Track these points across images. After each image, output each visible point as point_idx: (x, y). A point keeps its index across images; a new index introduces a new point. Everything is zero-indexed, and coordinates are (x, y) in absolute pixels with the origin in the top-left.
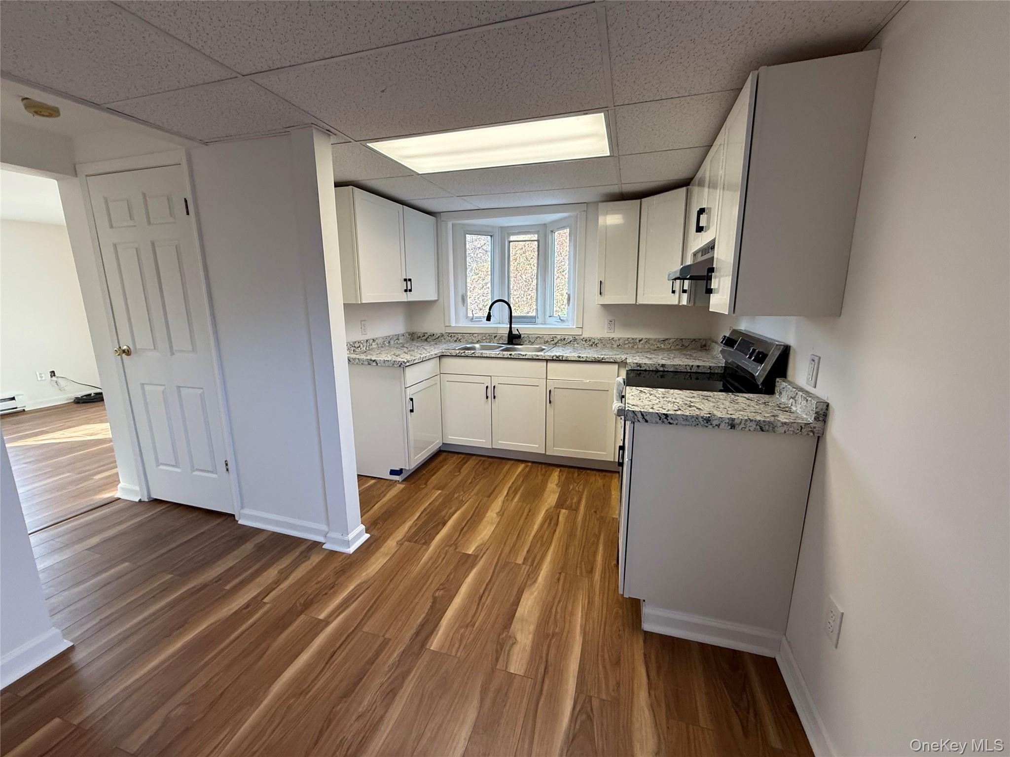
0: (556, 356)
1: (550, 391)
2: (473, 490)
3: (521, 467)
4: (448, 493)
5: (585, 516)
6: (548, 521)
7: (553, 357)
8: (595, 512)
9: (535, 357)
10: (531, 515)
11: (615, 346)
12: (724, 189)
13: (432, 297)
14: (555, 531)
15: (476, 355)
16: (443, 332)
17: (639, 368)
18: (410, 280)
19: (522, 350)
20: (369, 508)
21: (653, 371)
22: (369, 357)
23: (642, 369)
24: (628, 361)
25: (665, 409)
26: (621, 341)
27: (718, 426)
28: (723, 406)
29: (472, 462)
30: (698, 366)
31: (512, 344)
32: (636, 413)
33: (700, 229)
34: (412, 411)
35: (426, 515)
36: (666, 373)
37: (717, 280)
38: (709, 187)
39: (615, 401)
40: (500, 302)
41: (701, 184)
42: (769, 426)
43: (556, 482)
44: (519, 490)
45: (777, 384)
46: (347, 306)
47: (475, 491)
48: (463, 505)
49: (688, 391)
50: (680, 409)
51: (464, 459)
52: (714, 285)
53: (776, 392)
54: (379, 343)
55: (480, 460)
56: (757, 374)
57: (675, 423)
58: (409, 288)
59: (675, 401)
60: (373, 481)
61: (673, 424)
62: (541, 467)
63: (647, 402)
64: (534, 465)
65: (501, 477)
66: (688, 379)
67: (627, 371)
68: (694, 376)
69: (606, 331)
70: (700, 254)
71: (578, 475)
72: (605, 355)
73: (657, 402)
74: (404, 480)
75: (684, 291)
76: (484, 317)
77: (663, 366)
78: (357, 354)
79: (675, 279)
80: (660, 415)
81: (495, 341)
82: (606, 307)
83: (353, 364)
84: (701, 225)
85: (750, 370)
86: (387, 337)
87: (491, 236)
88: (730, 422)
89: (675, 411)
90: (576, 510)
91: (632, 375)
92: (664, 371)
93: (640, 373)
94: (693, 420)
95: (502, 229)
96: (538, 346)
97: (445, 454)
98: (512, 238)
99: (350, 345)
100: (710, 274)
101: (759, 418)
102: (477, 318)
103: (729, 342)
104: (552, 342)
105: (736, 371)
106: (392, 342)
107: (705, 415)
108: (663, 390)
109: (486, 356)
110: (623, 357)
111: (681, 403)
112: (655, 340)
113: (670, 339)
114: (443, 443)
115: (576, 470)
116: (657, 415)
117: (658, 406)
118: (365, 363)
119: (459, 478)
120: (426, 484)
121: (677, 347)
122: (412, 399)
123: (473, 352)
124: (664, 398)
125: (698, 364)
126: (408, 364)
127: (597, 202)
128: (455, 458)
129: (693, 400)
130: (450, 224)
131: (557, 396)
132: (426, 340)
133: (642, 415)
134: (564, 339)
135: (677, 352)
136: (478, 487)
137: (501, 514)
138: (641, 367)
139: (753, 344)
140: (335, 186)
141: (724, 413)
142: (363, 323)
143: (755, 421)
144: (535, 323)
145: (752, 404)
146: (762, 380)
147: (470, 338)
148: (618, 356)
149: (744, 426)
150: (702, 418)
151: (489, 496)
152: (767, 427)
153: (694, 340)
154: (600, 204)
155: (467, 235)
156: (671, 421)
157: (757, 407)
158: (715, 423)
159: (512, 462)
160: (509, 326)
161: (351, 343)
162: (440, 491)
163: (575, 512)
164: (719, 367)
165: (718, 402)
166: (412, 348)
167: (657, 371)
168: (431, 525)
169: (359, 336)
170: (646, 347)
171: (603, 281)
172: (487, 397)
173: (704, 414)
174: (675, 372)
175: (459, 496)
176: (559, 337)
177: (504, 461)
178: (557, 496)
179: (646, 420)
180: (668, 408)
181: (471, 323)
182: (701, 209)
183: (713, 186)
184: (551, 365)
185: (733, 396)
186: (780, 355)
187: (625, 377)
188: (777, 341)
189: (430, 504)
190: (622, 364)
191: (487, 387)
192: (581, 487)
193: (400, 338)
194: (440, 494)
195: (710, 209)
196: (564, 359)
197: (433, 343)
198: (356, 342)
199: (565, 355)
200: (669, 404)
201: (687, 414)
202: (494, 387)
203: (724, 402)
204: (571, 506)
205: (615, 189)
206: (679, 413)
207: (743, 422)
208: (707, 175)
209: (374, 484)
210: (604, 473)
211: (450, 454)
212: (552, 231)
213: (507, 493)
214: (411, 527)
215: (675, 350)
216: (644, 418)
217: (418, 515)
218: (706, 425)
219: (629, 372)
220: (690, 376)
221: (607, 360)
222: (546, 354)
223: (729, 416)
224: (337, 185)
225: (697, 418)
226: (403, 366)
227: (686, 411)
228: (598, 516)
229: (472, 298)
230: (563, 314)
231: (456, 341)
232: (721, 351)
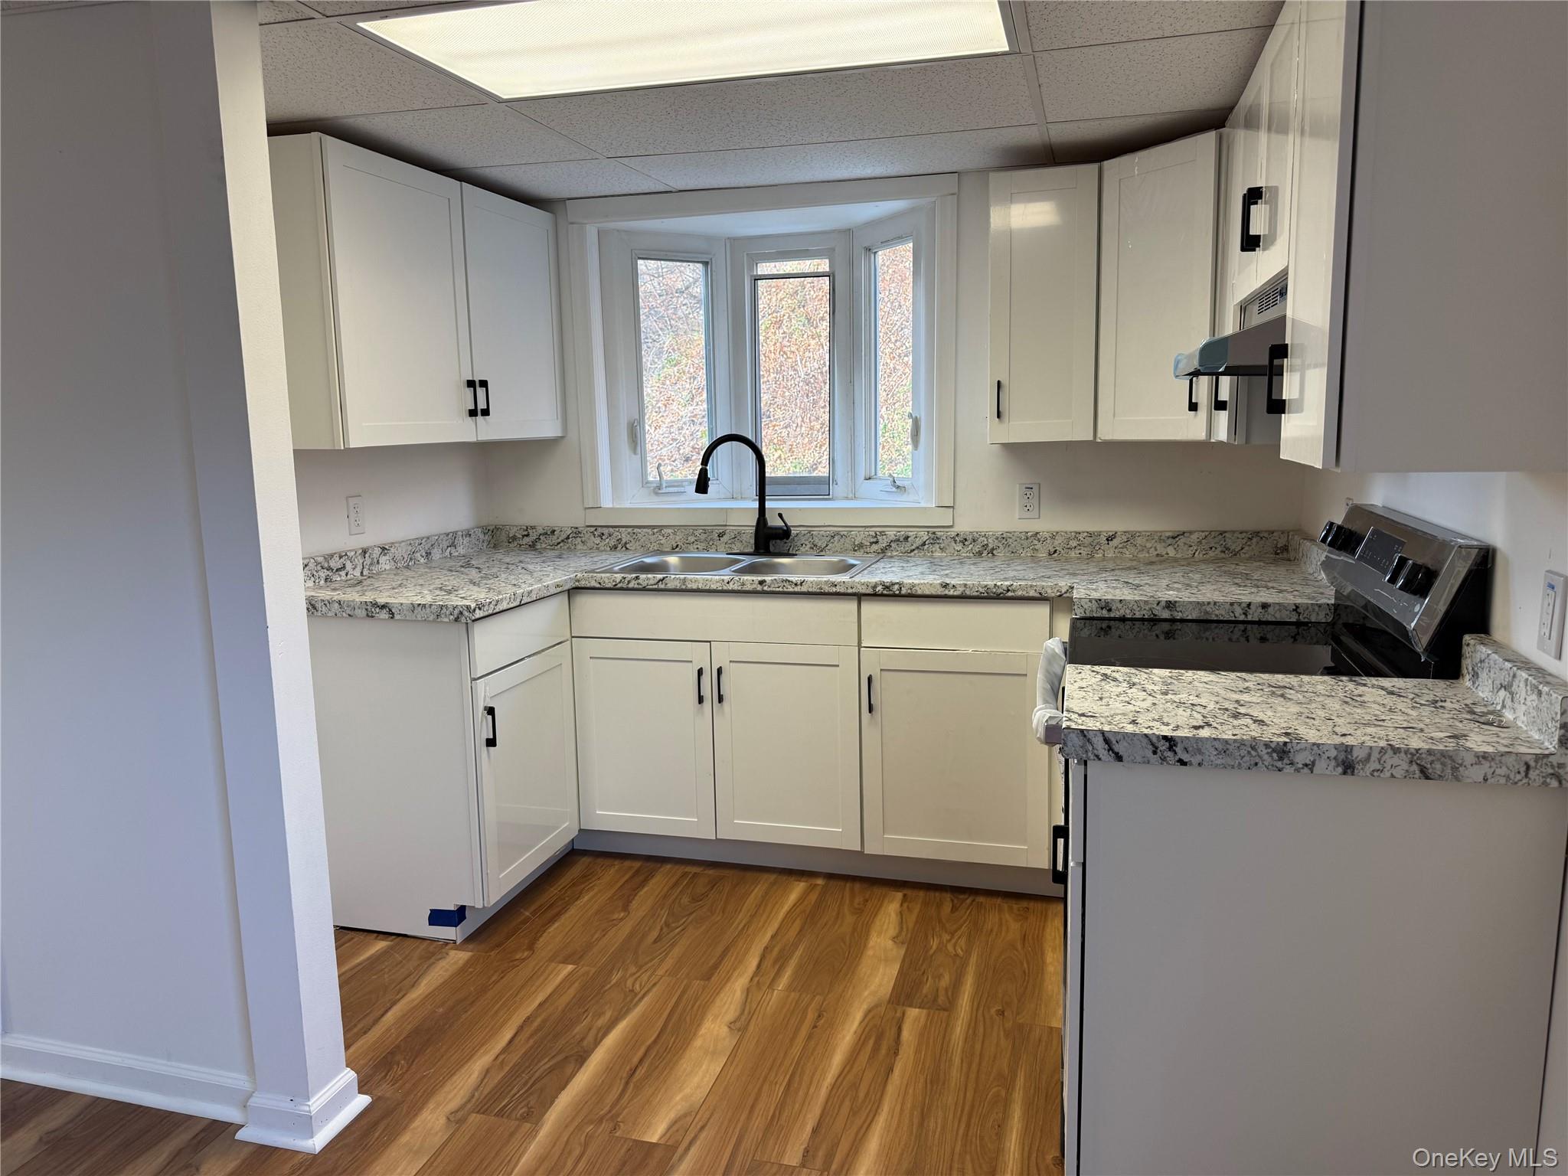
0: (883, 584)
1: (870, 679)
2: (662, 961)
3: (797, 890)
4: (593, 970)
5: (973, 1024)
6: (871, 1042)
7: (875, 587)
8: (1001, 1013)
9: (827, 589)
10: (824, 1024)
11: (1043, 554)
12: (1302, 133)
13: (548, 429)
14: (891, 1070)
15: (670, 586)
16: (580, 524)
17: (1105, 614)
18: (484, 384)
19: (793, 569)
20: (370, 1019)
21: (1142, 620)
22: (369, 597)
23: (1112, 615)
24: (1075, 595)
25: (1168, 724)
26: (1059, 540)
27: (1310, 766)
28: (1322, 713)
29: (660, 881)
30: (1265, 606)
31: (768, 553)
32: (1090, 735)
33: (1250, 243)
34: (491, 742)
35: (531, 1036)
36: (1179, 625)
37: (1296, 377)
38: (1269, 129)
39: (1040, 705)
40: (734, 443)
41: (1251, 123)
42: (1443, 764)
43: (892, 931)
44: (790, 956)
45: (1465, 650)
46: (302, 457)
47: (669, 962)
48: (636, 1005)
49: (1233, 675)
50: (1209, 725)
51: (637, 872)
52: (1290, 388)
53: (1465, 671)
54: (398, 557)
55: (685, 874)
56: (1413, 625)
57: (1196, 760)
58: (482, 405)
59: (1196, 701)
60: (381, 945)
61: (1191, 764)
62: (852, 890)
63: (1118, 705)
64: (832, 883)
65: (741, 918)
66: (1238, 640)
67: (1074, 622)
68: (1254, 632)
69: (1017, 516)
70: (1256, 308)
71: (954, 909)
72: (1014, 579)
73: (1145, 705)
74: (470, 939)
75: (1220, 406)
76: (690, 482)
77: (1170, 605)
78: (335, 590)
79: (1196, 374)
80: (1154, 740)
81: (722, 548)
82: (1016, 451)
83: (324, 616)
84: (1252, 232)
85: (1394, 613)
86: (420, 540)
87: (706, 264)
88: (1342, 756)
89: (1196, 728)
90: (950, 1007)
91: (1085, 633)
92: (1173, 621)
93: (1109, 627)
94: (1243, 752)
95: (735, 243)
96: (835, 559)
97: (586, 860)
98: (764, 268)
99: (318, 563)
100: (1276, 362)
101: (1415, 743)
102: (671, 484)
103: (1343, 539)
104: (875, 547)
105: (1365, 617)
106: (436, 554)
107: (1275, 739)
108: (1165, 672)
109: (695, 587)
110: (1063, 584)
111: (1211, 706)
112: (1150, 536)
113: (1191, 533)
114: (580, 830)
115: (948, 896)
116: (1145, 741)
117: (1150, 716)
118: (358, 612)
119: (626, 928)
120: (531, 947)
121: (1211, 554)
122: (491, 711)
123: (660, 576)
124: (1166, 693)
125: (1263, 600)
126: (478, 614)
127: (984, 172)
128: (612, 871)
129: (1245, 697)
130: (591, 231)
131: (886, 693)
132: (533, 546)
133: (1107, 741)
134: (907, 538)
135: (1209, 569)
136: (676, 952)
137: (740, 1026)
138: (1110, 610)
139: (1402, 544)
140: (269, 134)
141: (1326, 729)
142: (352, 501)
143: (1407, 752)
144: (827, 496)
145: (1401, 706)
146: (1425, 640)
147: (653, 538)
148: (1050, 583)
149: (1379, 767)
150: (1267, 745)
151: (708, 977)
152: (1438, 766)
153: (1257, 533)
154: (991, 174)
155: (640, 262)
156: (1185, 757)
157: (1414, 713)
158: (1301, 759)
159: (773, 877)
160: (756, 505)
161: (320, 559)
162: (570, 967)
163: (946, 1014)
164: (1320, 606)
165: (1310, 701)
166: (495, 570)
167: (1154, 621)
168: (545, 1064)
169: (339, 538)
170: (1128, 555)
171: (1004, 382)
172: (701, 700)
173: (1272, 734)
174: (1204, 623)
175: (624, 979)
176: (891, 533)
177: (749, 875)
178: (894, 970)
179: (1117, 754)
180: (1178, 723)
181: (656, 499)
182: (1250, 190)
183: (1279, 125)
184: (870, 609)
185: (1351, 686)
186: (1470, 573)
187: (1067, 640)
188: (1464, 537)
189: (540, 1005)
190: (1059, 602)
191: (700, 672)
192: (962, 942)
193: (460, 540)
194: (570, 974)
195: (1274, 190)
196: (904, 591)
197: (551, 554)
198: (332, 556)
199: (906, 581)
200: (1180, 711)
201: (1228, 736)
202: (720, 671)
203: (1328, 701)
204: (935, 999)
205: (1030, 135)
206: (1205, 733)
207: (1375, 755)
208: (1265, 100)
209: (385, 953)
210: (1025, 904)
211: (600, 861)
212: (868, 250)
213: (759, 966)
214: (488, 1071)
215: (1204, 561)
216: (1110, 749)
217: (508, 1036)
218: (1279, 764)
219: (1080, 624)
220: (1245, 631)
221: (1019, 593)
222: (857, 579)
223: (1338, 740)
224: (276, 129)
225: (1253, 748)
226: (465, 619)
227: (1225, 727)
228: (1009, 1025)
229: (664, 429)
230: (902, 471)
231: (615, 547)
232: (1323, 562)
